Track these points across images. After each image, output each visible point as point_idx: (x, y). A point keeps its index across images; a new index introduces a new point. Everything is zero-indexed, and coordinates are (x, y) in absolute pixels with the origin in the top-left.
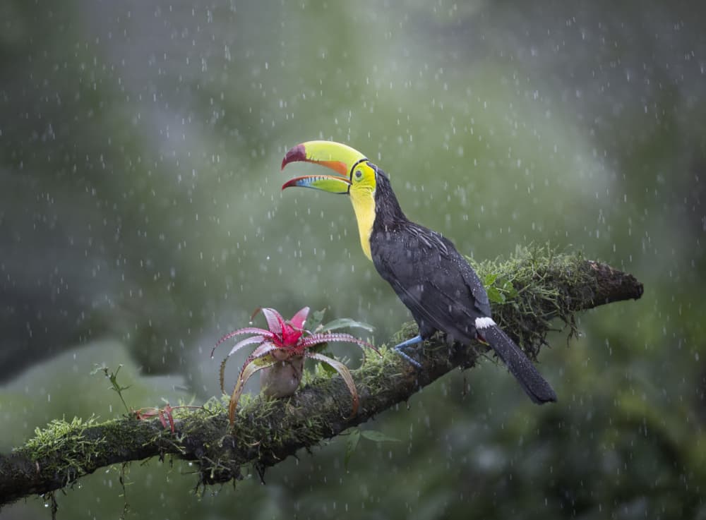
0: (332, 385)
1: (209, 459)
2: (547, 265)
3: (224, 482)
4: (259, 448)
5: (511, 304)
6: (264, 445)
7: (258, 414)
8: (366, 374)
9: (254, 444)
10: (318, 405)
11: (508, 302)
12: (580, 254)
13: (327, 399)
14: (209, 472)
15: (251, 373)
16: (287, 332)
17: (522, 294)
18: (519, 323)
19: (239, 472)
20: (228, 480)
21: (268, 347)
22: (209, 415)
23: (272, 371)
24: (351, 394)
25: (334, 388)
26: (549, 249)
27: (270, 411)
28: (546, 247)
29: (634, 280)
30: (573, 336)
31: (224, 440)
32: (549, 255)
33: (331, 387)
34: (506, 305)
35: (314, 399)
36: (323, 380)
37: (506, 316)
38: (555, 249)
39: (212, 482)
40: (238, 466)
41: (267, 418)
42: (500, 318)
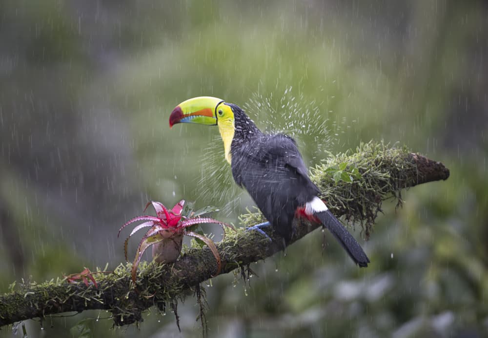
0: (202, 254)
1: (119, 308)
2: (382, 156)
3: (130, 323)
4: (154, 299)
5: (357, 183)
6: (157, 297)
7: (152, 275)
8: (226, 245)
9: (150, 297)
10: (193, 268)
11: (355, 182)
12: (405, 149)
13: (199, 264)
14: (120, 317)
15: (146, 248)
16: (170, 218)
17: (365, 176)
18: (363, 197)
19: (141, 317)
20: (133, 322)
21: (158, 229)
22: (118, 278)
23: (160, 245)
24: (216, 259)
25: (204, 256)
26: (383, 144)
27: (160, 273)
28: (381, 143)
29: (444, 167)
30: (400, 205)
31: (129, 295)
32: (384, 149)
33: (201, 255)
34: (353, 184)
35: (191, 264)
36: (196, 250)
37: (354, 192)
38: (387, 145)
39: (122, 324)
40: (139, 313)
41: (158, 278)
42: (349, 193)
